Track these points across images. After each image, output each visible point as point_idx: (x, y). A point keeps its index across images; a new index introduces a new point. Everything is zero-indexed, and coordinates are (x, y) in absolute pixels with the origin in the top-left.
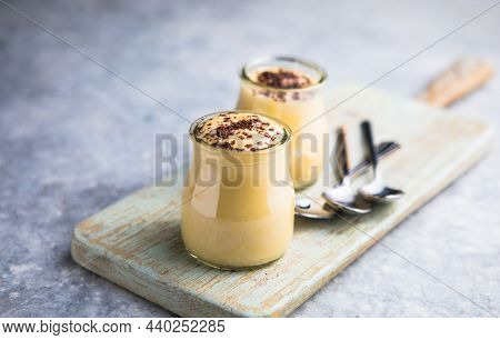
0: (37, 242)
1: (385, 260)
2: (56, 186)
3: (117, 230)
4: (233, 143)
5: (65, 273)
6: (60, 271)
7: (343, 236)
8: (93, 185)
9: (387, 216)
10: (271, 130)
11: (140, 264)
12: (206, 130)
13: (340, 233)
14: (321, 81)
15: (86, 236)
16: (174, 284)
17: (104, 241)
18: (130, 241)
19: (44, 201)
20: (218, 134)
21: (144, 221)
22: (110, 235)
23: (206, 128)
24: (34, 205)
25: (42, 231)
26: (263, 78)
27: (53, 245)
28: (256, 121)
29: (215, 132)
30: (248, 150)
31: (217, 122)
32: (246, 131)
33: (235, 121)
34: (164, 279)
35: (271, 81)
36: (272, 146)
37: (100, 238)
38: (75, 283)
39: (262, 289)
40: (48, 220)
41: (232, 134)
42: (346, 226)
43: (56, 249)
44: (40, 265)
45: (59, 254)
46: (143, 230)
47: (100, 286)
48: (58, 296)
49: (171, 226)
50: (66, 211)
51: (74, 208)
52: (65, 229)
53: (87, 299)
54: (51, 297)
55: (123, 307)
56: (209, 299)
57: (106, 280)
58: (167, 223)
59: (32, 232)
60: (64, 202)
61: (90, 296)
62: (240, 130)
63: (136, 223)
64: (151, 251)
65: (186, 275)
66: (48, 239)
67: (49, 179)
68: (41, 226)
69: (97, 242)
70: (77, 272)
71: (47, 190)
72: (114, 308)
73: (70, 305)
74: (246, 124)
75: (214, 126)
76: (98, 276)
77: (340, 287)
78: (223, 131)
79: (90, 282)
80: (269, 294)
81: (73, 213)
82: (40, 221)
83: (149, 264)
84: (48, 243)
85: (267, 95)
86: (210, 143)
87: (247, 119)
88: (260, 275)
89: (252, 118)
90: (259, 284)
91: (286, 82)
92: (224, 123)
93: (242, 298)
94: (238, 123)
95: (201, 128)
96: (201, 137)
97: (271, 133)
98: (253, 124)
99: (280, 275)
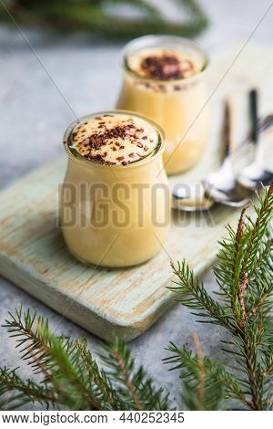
4: (106, 154)
10: (145, 138)
11: (22, 261)
12: (79, 138)
14: (203, 69)
20: (91, 143)
23: (79, 135)
26: (146, 65)
28: (131, 127)
29: (88, 141)
30: (119, 163)
31: (92, 128)
32: (119, 140)
33: (110, 127)
34: (45, 278)
35: (153, 69)
36: (143, 157)
39: (136, 292)
41: (104, 144)
62: (113, 140)
63: (22, 213)
74: (119, 132)
75: (89, 133)
78: (96, 141)
85: (148, 86)
86: (83, 154)
87: (121, 125)
88: (135, 275)
89: (127, 124)
90: (134, 285)
91: (168, 69)
92: (99, 130)
93: (116, 303)
94: (112, 130)
95: (75, 135)
96: (74, 146)
97: (144, 143)
98: (127, 132)
99: (156, 274)
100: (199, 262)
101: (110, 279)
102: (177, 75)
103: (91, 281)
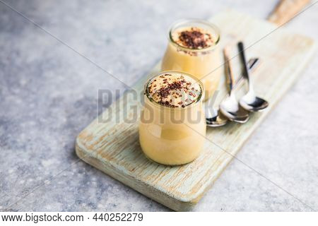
0: (55, 142)
1: (257, 145)
2: (60, 99)
3: (101, 139)
4: (171, 101)
5: (73, 164)
6: (70, 163)
7: (233, 136)
8: (81, 97)
9: (258, 118)
10: (193, 89)
11: (118, 164)
12: (153, 90)
13: (231, 133)
15: (84, 144)
16: (138, 178)
17: (95, 147)
18: (110, 146)
19: (55, 110)
20: (161, 94)
21: (116, 131)
22: (98, 143)
23: (153, 88)
24: (49, 115)
25: (57, 134)
26: (182, 38)
27: (64, 144)
28: (183, 82)
29: (159, 92)
30: (180, 106)
31: (159, 84)
32: (178, 91)
33: (171, 82)
34: (133, 174)
35: (187, 40)
36: (194, 101)
37: (92, 145)
38: (80, 172)
39: (189, 180)
40: (58, 125)
41: (169, 94)
42: (234, 128)
43: (66, 147)
44: (59, 159)
45: (69, 151)
46: (117, 138)
47: (94, 174)
48: (72, 182)
49: (133, 133)
50: (68, 117)
51: (73, 115)
52: (69, 132)
53: (88, 183)
54: (68, 182)
55: (110, 188)
56: (160, 188)
57: (98, 169)
58: (130, 132)
59: (50, 135)
60: (67, 111)
61: (90, 181)
62: (174, 91)
63: (112, 133)
64: (123, 154)
65: (145, 171)
66: (61, 139)
67: (55, 94)
68: (55, 130)
69: (91, 148)
70: (80, 164)
71: (55, 102)
72: (105, 189)
73: (79, 188)
74: (176, 86)
75: (158, 88)
76: (92, 167)
77: (232, 167)
79: (88, 171)
80: (194, 184)
81: (72, 119)
82: (54, 126)
83: (123, 164)
84: (61, 143)
85: (186, 52)
86: (157, 101)
87: (177, 81)
88: (187, 169)
89: (181, 80)
90: (188, 176)
91: (196, 40)
92: (164, 85)
93: (179, 187)
94: (173, 85)
95: (150, 88)
96: (151, 96)
97: (193, 92)
98: (182, 85)
99: (200, 168)
100: (224, 159)
101: (173, 172)
102: (203, 44)
103: (162, 175)
